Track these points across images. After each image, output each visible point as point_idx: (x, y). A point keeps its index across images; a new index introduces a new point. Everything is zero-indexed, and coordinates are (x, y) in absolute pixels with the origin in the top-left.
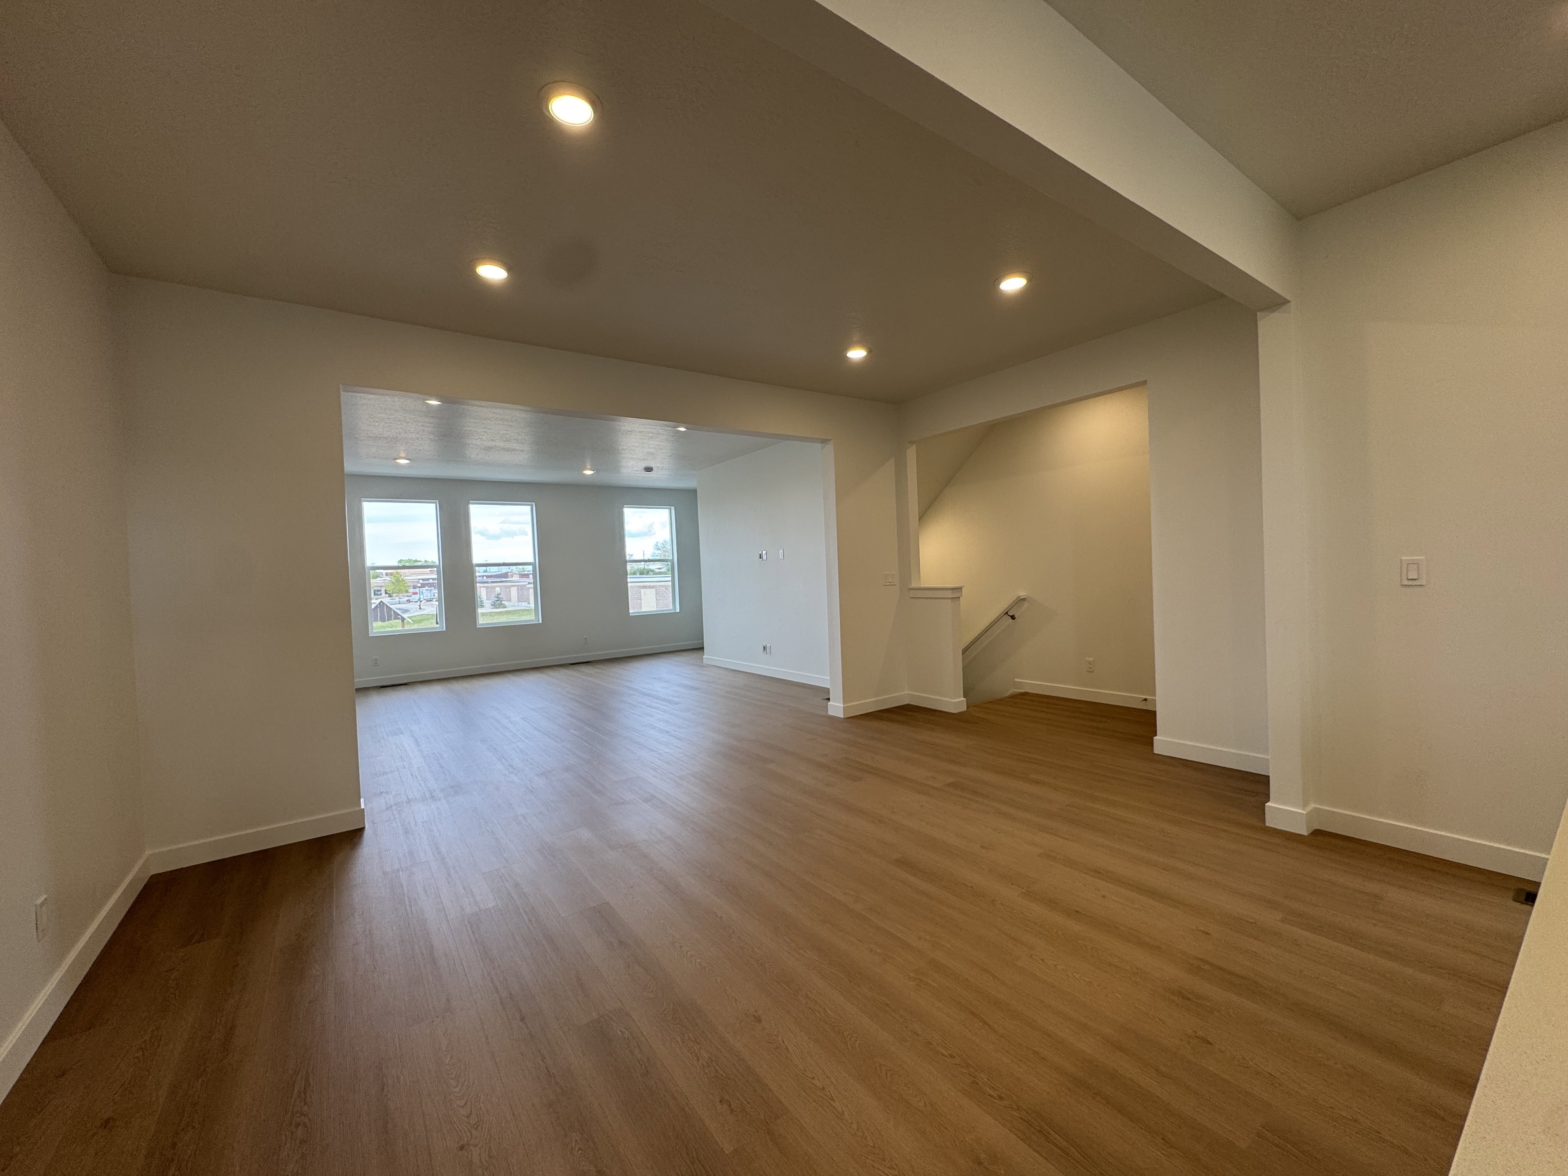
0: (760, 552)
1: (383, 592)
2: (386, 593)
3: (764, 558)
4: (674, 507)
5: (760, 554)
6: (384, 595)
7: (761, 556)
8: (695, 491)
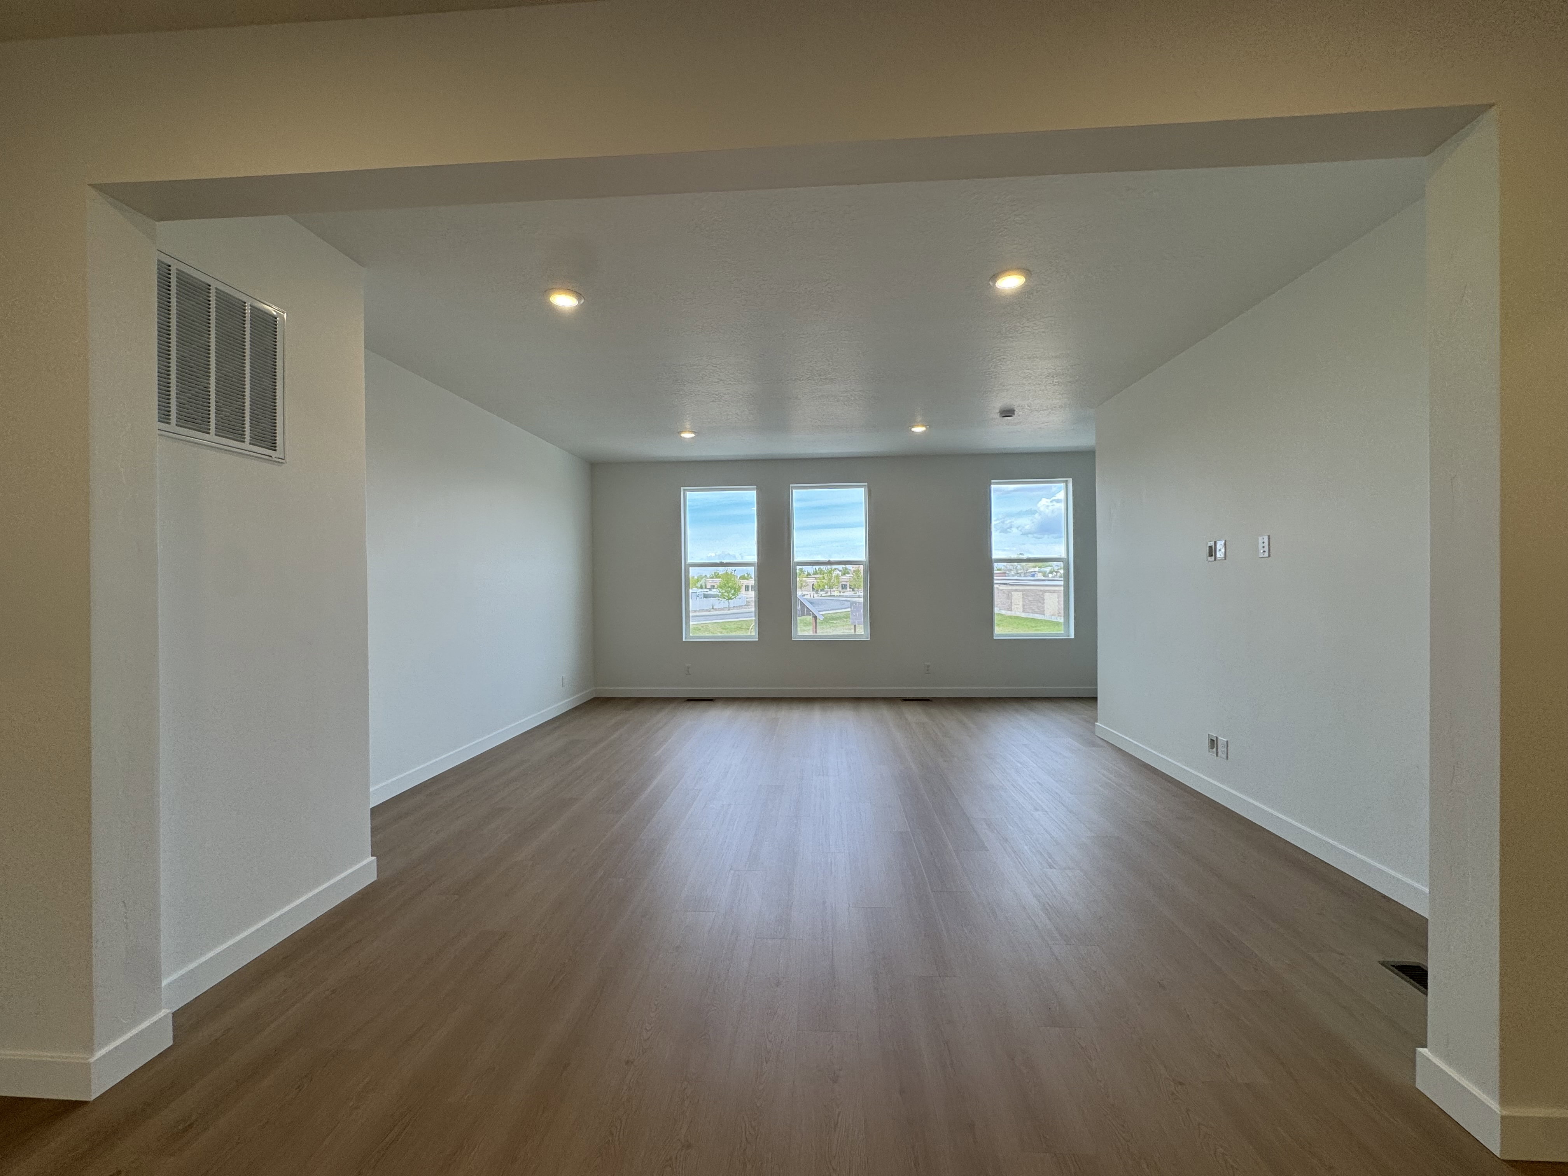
0: (1212, 544)
1: (848, 586)
2: (850, 588)
3: (1220, 555)
4: (1071, 479)
5: (1210, 547)
6: (848, 589)
7: (1212, 552)
8: (1094, 452)
